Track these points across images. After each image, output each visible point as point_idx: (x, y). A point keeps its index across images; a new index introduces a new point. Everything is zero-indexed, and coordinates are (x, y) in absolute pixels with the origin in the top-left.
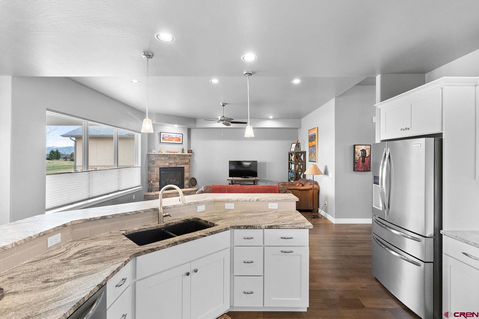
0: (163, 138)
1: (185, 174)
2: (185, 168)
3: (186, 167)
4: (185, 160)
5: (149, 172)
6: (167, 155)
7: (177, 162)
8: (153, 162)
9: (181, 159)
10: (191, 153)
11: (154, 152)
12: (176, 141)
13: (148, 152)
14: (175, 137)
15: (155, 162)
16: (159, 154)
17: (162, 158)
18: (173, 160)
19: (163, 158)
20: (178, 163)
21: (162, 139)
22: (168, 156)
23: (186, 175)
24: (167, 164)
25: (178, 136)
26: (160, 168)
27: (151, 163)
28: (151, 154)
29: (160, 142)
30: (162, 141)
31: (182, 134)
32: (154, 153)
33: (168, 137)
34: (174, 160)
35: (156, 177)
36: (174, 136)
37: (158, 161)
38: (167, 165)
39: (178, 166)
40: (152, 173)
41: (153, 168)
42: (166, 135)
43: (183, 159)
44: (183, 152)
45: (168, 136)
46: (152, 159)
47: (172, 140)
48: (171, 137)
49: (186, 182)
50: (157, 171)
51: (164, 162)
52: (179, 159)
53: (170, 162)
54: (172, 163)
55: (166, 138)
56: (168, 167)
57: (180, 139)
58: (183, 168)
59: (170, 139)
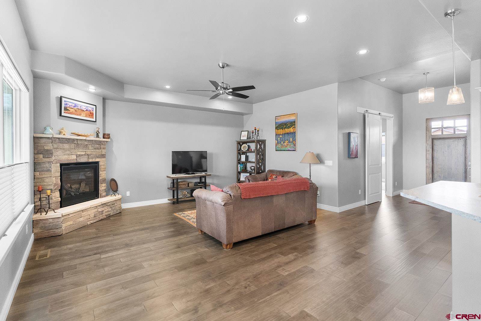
0: (66, 109)
1: (100, 173)
2: (100, 164)
3: (102, 162)
4: (100, 150)
5: (37, 174)
6: (74, 140)
7: (89, 153)
8: (48, 153)
9: (95, 149)
10: (109, 138)
11: (50, 133)
12: (86, 116)
13: (34, 133)
14: (85, 110)
15: (52, 154)
16: (59, 138)
17: (64, 145)
18: (83, 150)
19: (66, 146)
20: (92, 156)
21: (64, 110)
22: (75, 142)
23: (102, 175)
24: (74, 157)
25: (90, 107)
26: (61, 165)
27: (41, 156)
28: (41, 138)
29: (61, 115)
30: (63, 114)
31: (96, 106)
32: (50, 136)
33: (74, 107)
34: (85, 150)
35: (54, 182)
36: (84, 106)
37: (57, 151)
38: (72, 158)
39: (90, 160)
40: (46, 175)
41: (47, 165)
42: (71, 104)
44: (97, 136)
45: (73, 105)
46: (46, 148)
47: (80, 115)
48: (79, 108)
49: (102, 187)
50: (56, 170)
51: (68, 152)
52: (93, 149)
53: (79, 153)
54: (82, 155)
55: (71, 108)
56: (75, 161)
57: (93, 114)
58: (97, 163)
59: (76, 111)
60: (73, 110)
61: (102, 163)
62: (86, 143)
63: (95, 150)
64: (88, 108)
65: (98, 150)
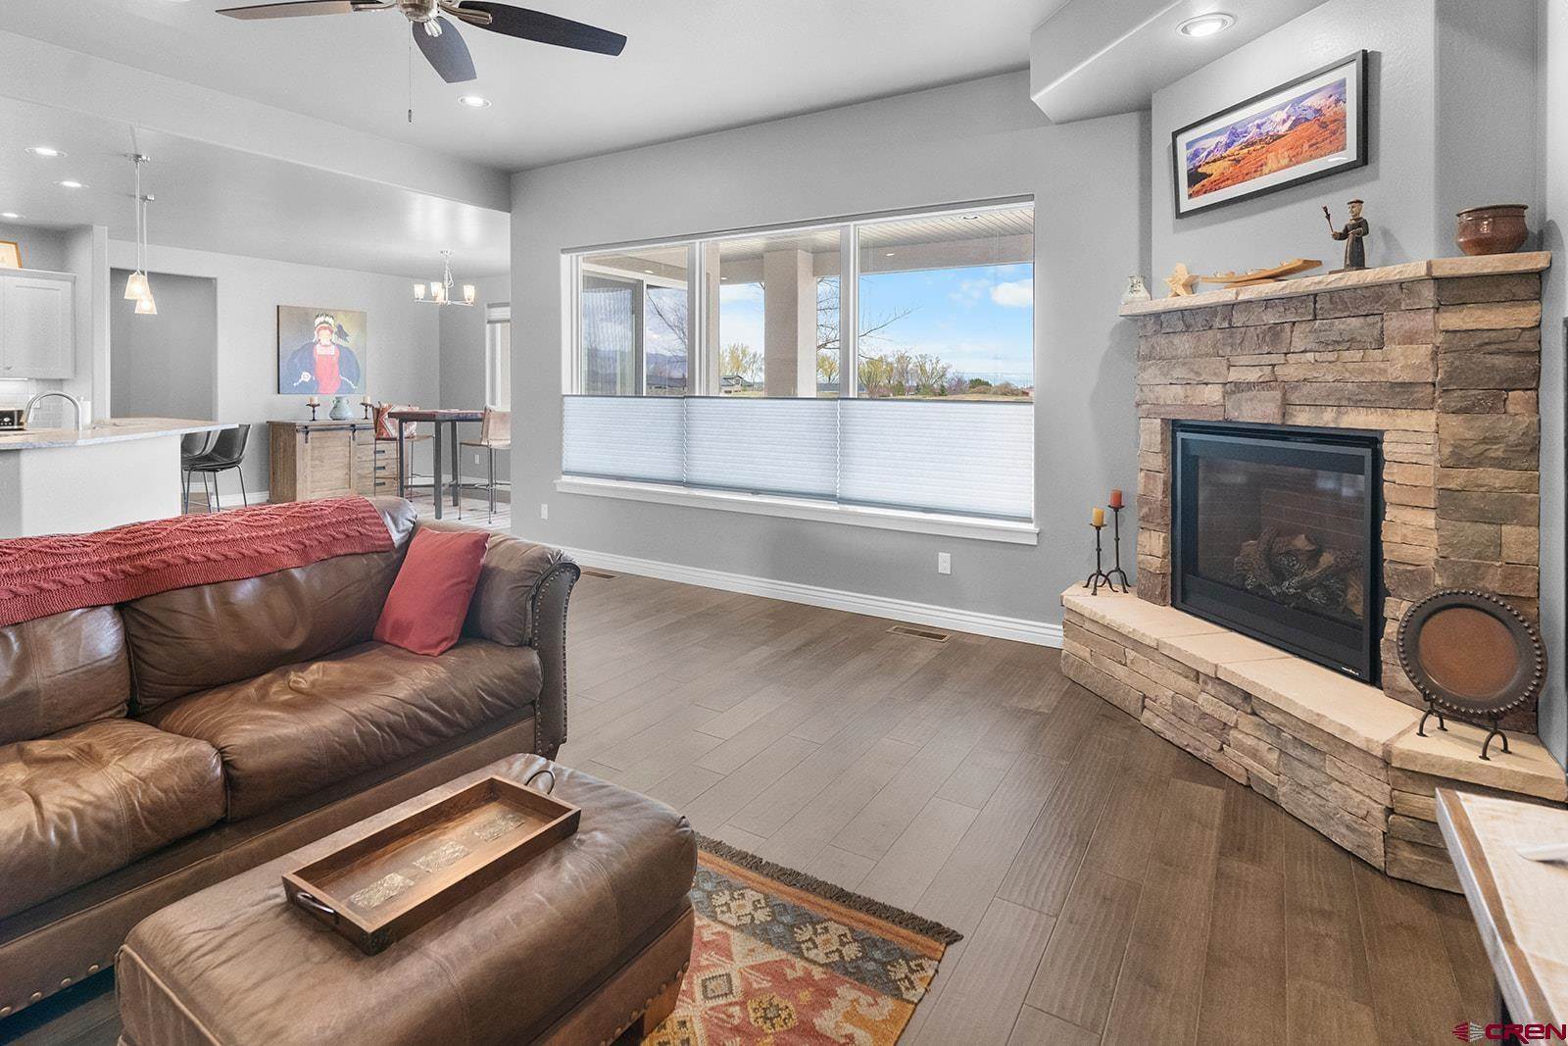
0: (1195, 177)
4: (1377, 354)
6: (1213, 311)
7: (1290, 372)
9: (1332, 345)
12: (1294, 160)
14: (1283, 129)
17: (1176, 340)
18: (1255, 360)
19: (1183, 344)
20: (1306, 389)
21: (1189, 186)
24: (1213, 394)
25: (1320, 95)
29: (1176, 214)
30: (1184, 207)
31: (1361, 56)
33: (1228, 146)
34: (1267, 359)
36: (1277, 113)
38: (1204, 400)
39: (1302, 419)
42: (1211, 143)
43: (1352, 343)
44: (1357, 260)
45: (1226, 137)
47: (1258, 170)
48: (1253, 133)
51: (1179, 372)
52: (1314, 346)
53: (1234, 375)
54: (1250, 386)
55: (1215, 161)
56: (1214, 417)
57: (1340, 120)
58: (1372, 441)
59: (1239, 161)
60: (1225, 163)
61: (1400, 448)
62: (1270, 318)
63: (1332, 357)
64: (1307, 103)
65: (1359, 355)
